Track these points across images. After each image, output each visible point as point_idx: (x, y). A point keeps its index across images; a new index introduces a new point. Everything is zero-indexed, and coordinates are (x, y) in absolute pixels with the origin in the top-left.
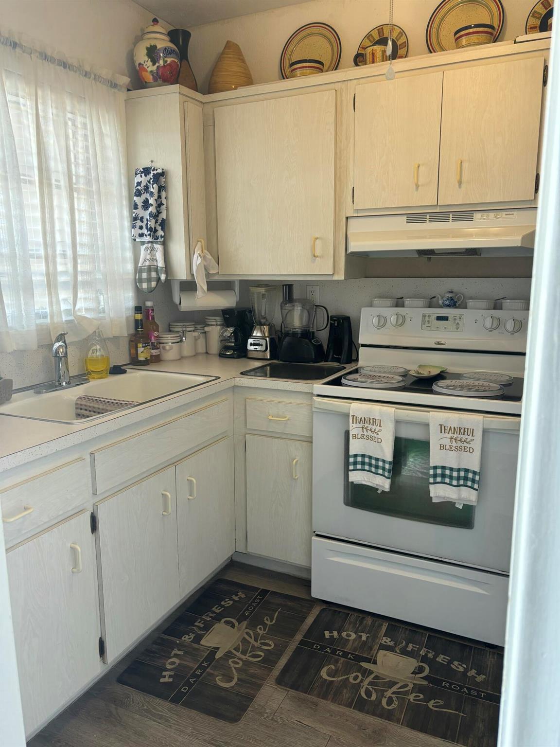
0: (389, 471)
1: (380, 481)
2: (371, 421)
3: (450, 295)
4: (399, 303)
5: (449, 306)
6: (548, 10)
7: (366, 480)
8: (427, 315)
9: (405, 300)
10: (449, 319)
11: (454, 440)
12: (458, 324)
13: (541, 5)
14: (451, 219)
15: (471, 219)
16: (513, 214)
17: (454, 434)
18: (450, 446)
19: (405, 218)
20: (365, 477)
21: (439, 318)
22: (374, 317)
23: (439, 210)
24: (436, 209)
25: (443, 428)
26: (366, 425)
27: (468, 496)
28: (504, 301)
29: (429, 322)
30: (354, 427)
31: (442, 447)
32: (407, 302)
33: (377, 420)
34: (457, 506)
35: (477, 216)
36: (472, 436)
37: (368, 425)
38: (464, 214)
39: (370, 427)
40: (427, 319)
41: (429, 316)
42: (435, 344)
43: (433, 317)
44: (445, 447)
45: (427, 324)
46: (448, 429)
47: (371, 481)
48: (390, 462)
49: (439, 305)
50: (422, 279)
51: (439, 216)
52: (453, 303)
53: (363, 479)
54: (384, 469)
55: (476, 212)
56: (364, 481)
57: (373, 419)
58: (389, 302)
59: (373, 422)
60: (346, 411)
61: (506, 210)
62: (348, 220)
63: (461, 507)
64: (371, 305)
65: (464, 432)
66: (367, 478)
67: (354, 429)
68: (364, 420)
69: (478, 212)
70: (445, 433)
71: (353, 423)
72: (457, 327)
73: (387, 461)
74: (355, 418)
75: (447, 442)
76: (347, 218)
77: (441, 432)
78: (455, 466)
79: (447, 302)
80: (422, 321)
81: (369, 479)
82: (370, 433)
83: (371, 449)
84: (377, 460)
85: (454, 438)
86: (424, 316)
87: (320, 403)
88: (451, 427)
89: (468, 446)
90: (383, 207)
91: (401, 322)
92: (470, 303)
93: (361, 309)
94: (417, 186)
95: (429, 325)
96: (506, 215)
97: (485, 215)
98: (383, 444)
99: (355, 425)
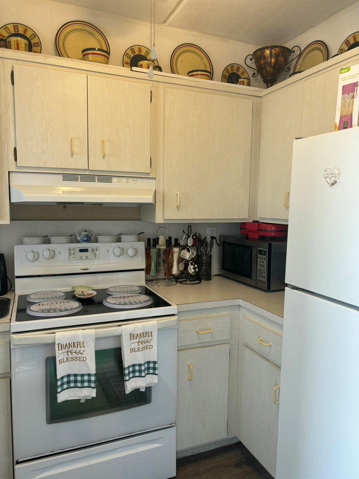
0: (95, 382)
1: (86, 393)
2: (76, 344)
3: (86, 233)
4: (47, 240)
5: (86, 241)
6: (134, 55)
7: (72, 395)
8: (72, 248)
9: (50, 238)
10: (89, 251)
11: (140, 343)
12: (96, 253)
13: (130, 51)
14: (96, 180)
15: (110, 181)
16: (137, 181)
17: (140, 338)
18: (138, 348)
19: (61, 176)
20: (71, 394)
21: (81, 251)
22: (27, 253)
23: (89, 173)
24: (87, 172)
25: (132, 336)
26: (71, 349)
27: (151, 381)
28: (122, 236)
29: (74, 254)
30: (60, 353)
31: (132, 350)
32: (53, 239)
33: (81, 343)
34: (141, 390)
35: (115, 180)
36: (151, 336)
37: (73, 348)
38: (106, 178)
39: (74, 349)
40: (72, 251)
41: (74, 249)
42: (82, 270)
43: (77, 250)
44: (134, 350)
45: (73, 256)
46: (136, 335)
47: (77, 395)
48: (95, 374)
49: (77, 240)
50: (62, 221)
51: (88, 177)
52: (88, 239)
53: (69, 396)
54: (89, 381)
55: (114, 177)
56: (71, 397)
57: (77, 342)
58: (37, 240)
59: (77, 345)
60: (50, 341)
61: (133, 178)
62: (10, 174)
63: (144, 390)
64: (22, 243)
65: (146, 335)
66: (73, 394)
67: (60, 355)
68: (68, 345)
69: (115, 177)
70: (133, 339)
71: (59, 350)
72: (95, 256)
73: (93, 374)
74: (60, 345)
75: (136, 346)
76: (9, 172)
77: (131, 340)
78: (142, 362)
79: (85, 239)
80: (69, 253)
81: (75, 394)
82: (74, 355)
83: (76, 368)
84: (82, 375)
85: (140, 341)
86: (70, 250)
87: (20, 340)
88: (137, 334)
89: (149, 344)
90: (45, 166)
91: (53, 255)
92: (100, 238)
93: (14, 247)
94: (72, 154)
95: (74, 256)
96: (133, 181)
97: (120, 179)
98: (88, 361)
99: (60, 352)
